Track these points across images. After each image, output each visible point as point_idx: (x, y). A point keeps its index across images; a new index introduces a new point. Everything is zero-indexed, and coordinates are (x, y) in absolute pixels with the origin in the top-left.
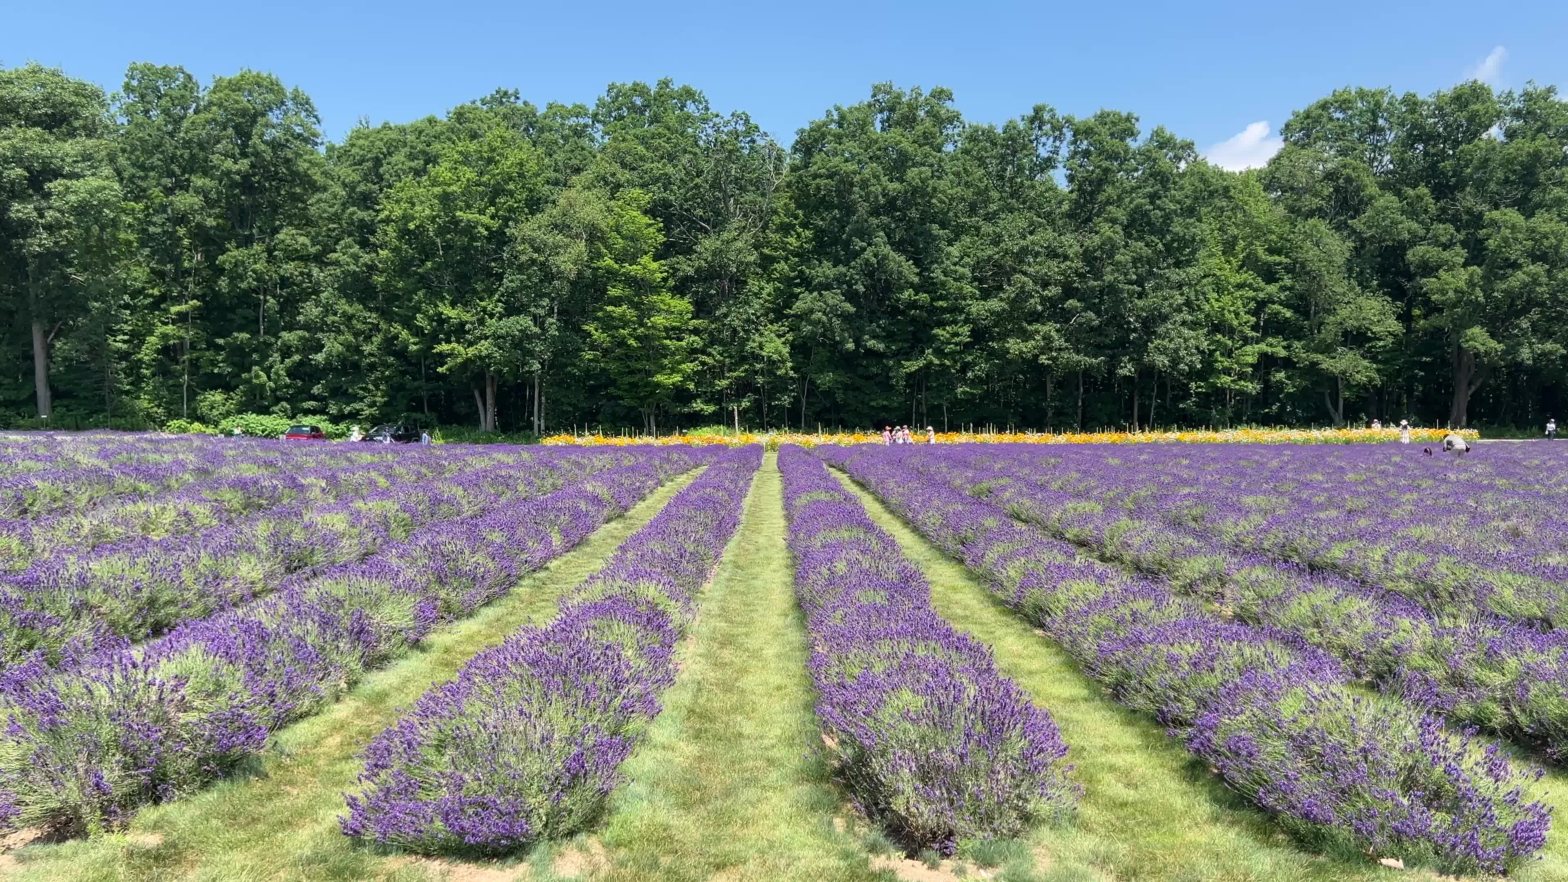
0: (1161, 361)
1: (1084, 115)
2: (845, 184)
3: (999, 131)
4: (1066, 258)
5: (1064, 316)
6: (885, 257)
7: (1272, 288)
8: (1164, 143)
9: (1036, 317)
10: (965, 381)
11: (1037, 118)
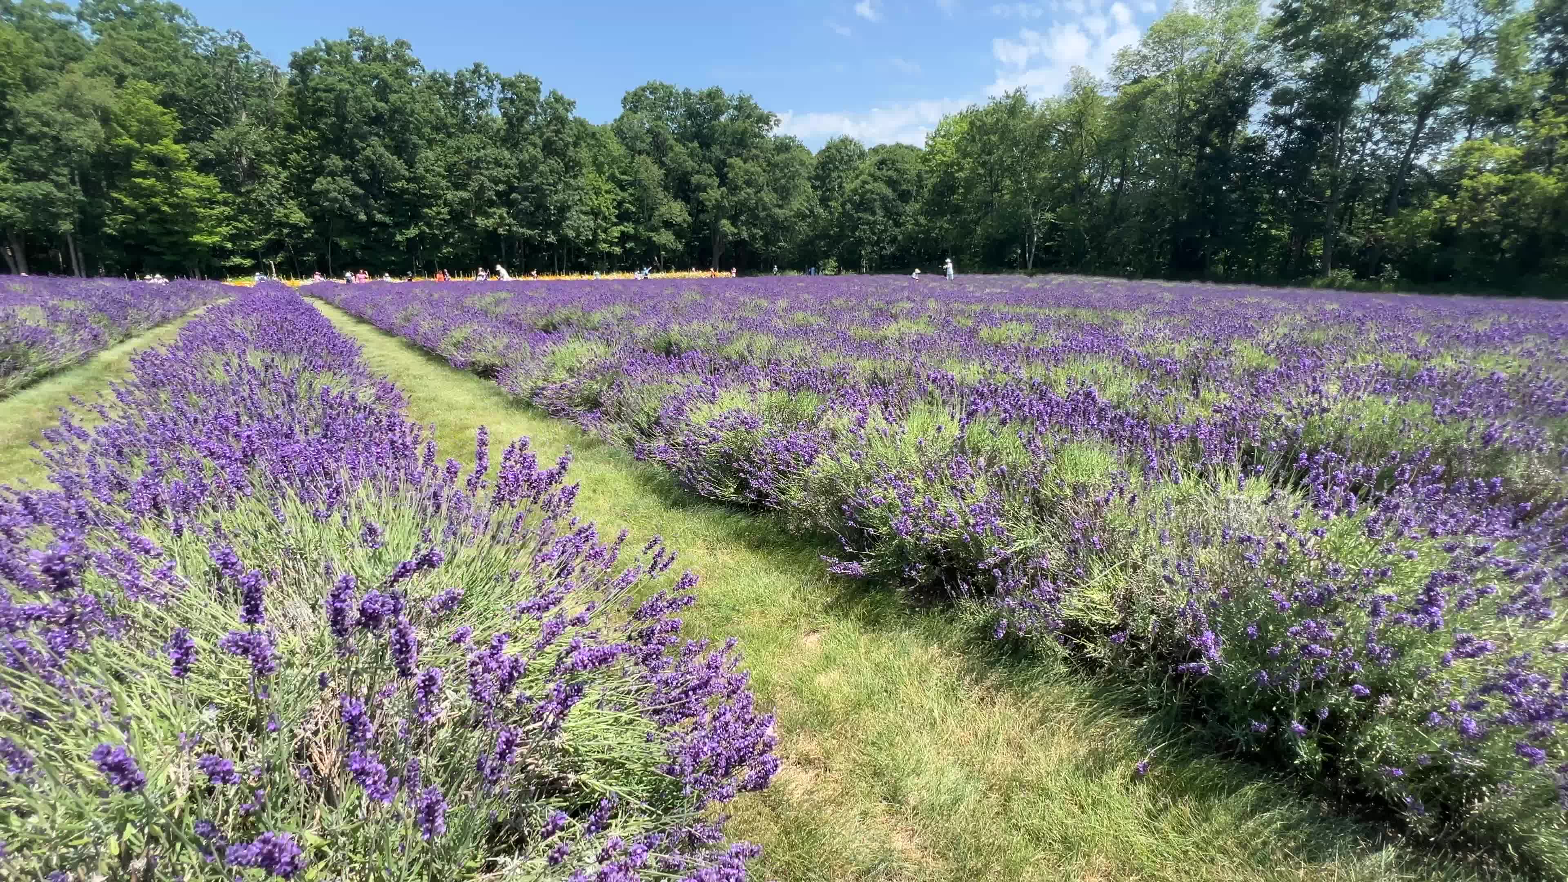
0: (571, 234)
1: (508, 75)
2: (341, 100)
3: (452, 76)
4: (507, 167)
5: (510, 204)
6: (381, 156)
7: (626, 195)
8: (558, 100)
9: (492, 204)
10: (449, 245)
11: (476, 70)
